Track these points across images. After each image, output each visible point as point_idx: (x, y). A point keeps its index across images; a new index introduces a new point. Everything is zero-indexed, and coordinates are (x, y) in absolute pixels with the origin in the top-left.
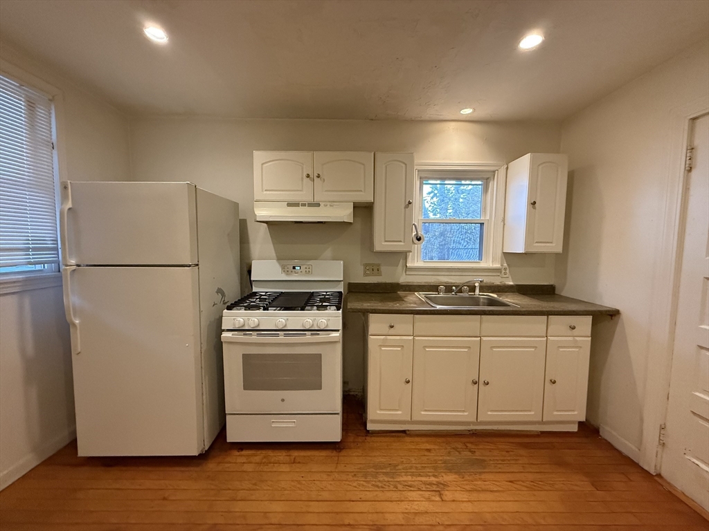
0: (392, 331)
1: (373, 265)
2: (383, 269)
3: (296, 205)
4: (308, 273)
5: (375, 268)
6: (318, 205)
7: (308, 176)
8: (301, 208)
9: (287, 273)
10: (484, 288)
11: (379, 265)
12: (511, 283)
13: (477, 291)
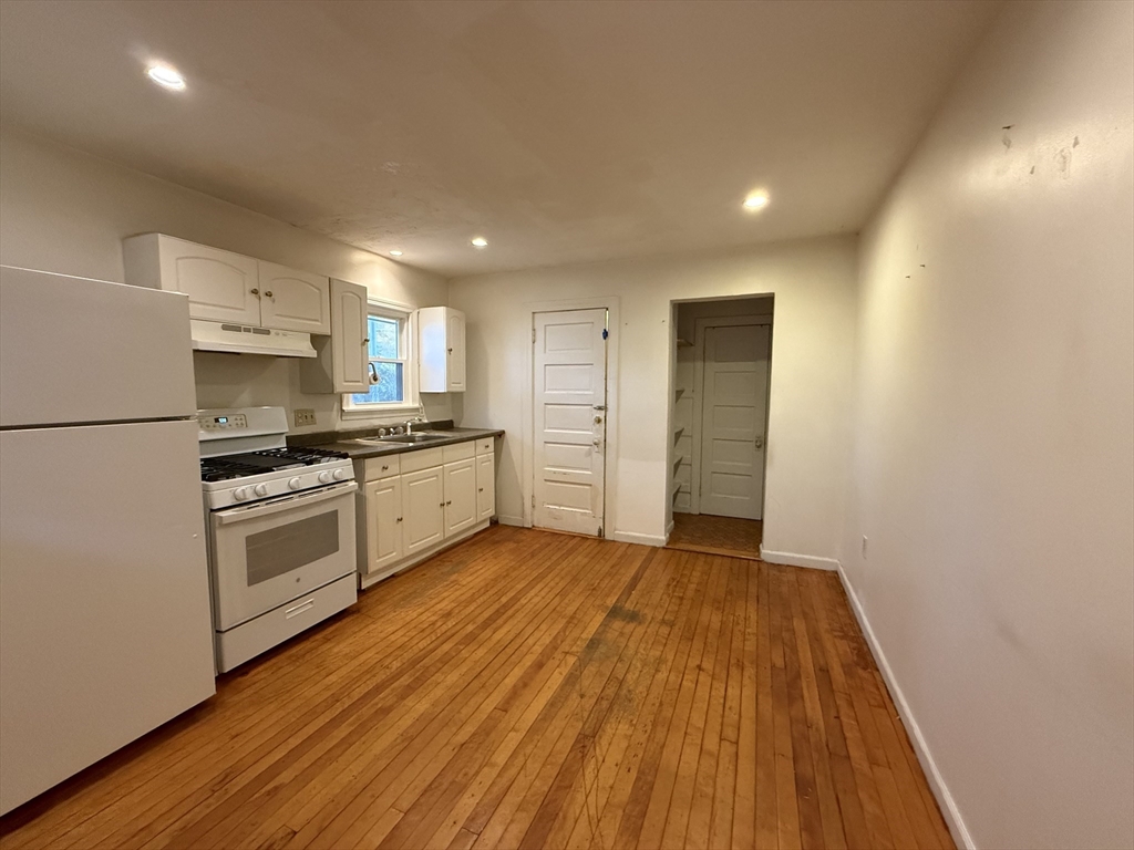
0: (386, 473)
1: (306, 411)
2: (317, 415)
3: (237, 329)
4: (240, 426)
5: (309, 415)
6: (268, 332)
7: (255, 292)
8: (243, 335)
9: (208, 428)
10: (415, 428)
11: (312, 411)
12: (426, 421)
13: (409, 430)
